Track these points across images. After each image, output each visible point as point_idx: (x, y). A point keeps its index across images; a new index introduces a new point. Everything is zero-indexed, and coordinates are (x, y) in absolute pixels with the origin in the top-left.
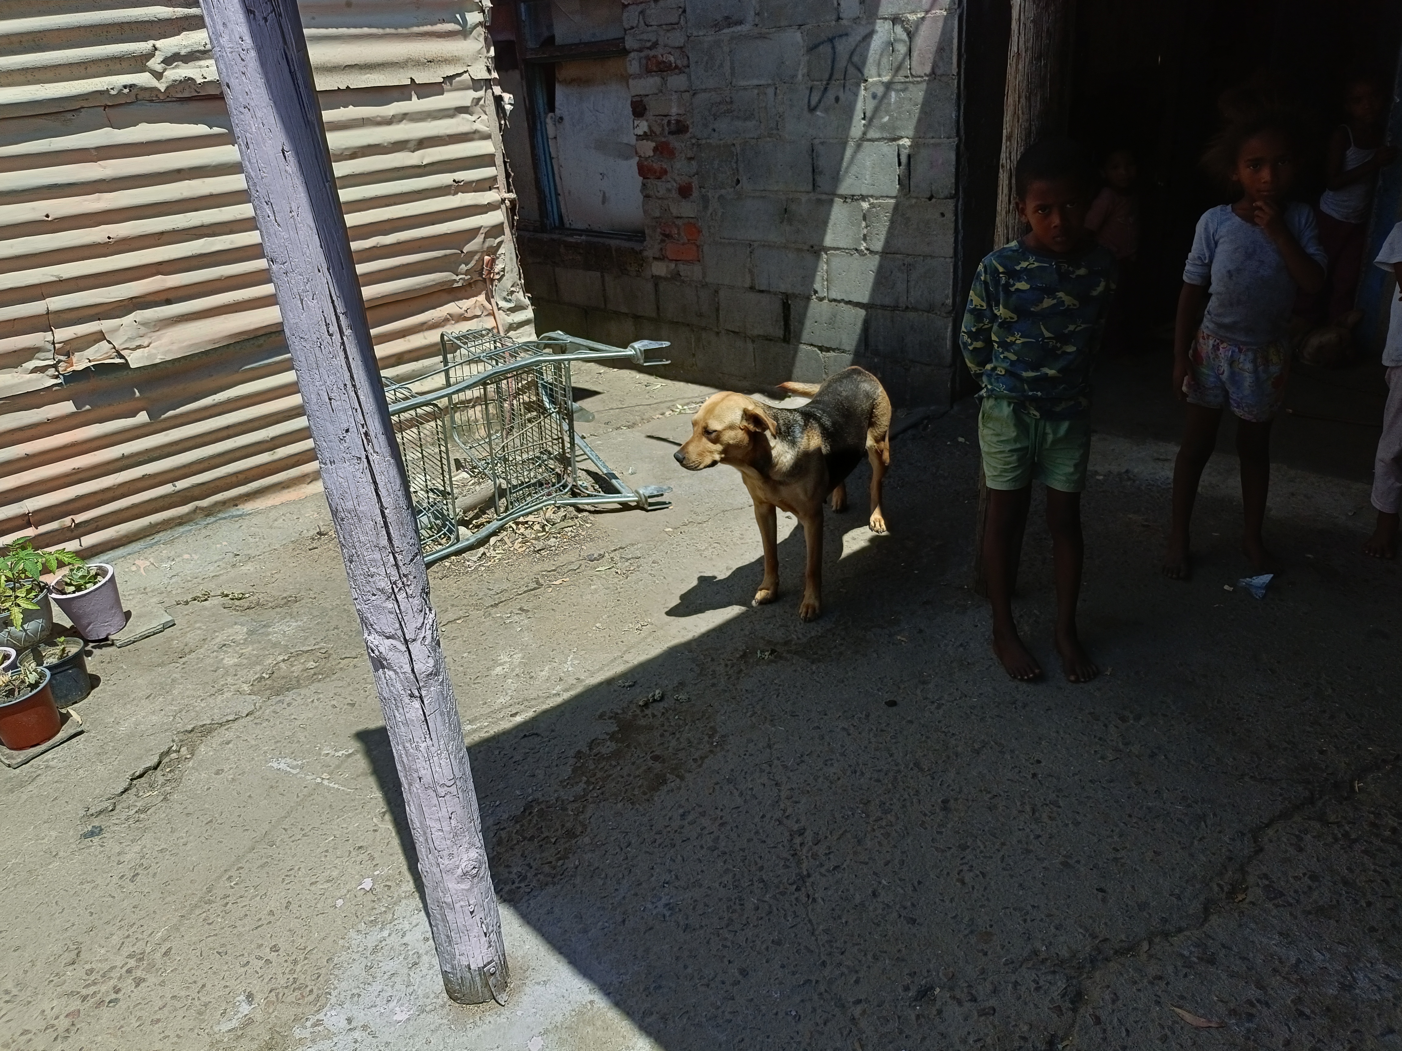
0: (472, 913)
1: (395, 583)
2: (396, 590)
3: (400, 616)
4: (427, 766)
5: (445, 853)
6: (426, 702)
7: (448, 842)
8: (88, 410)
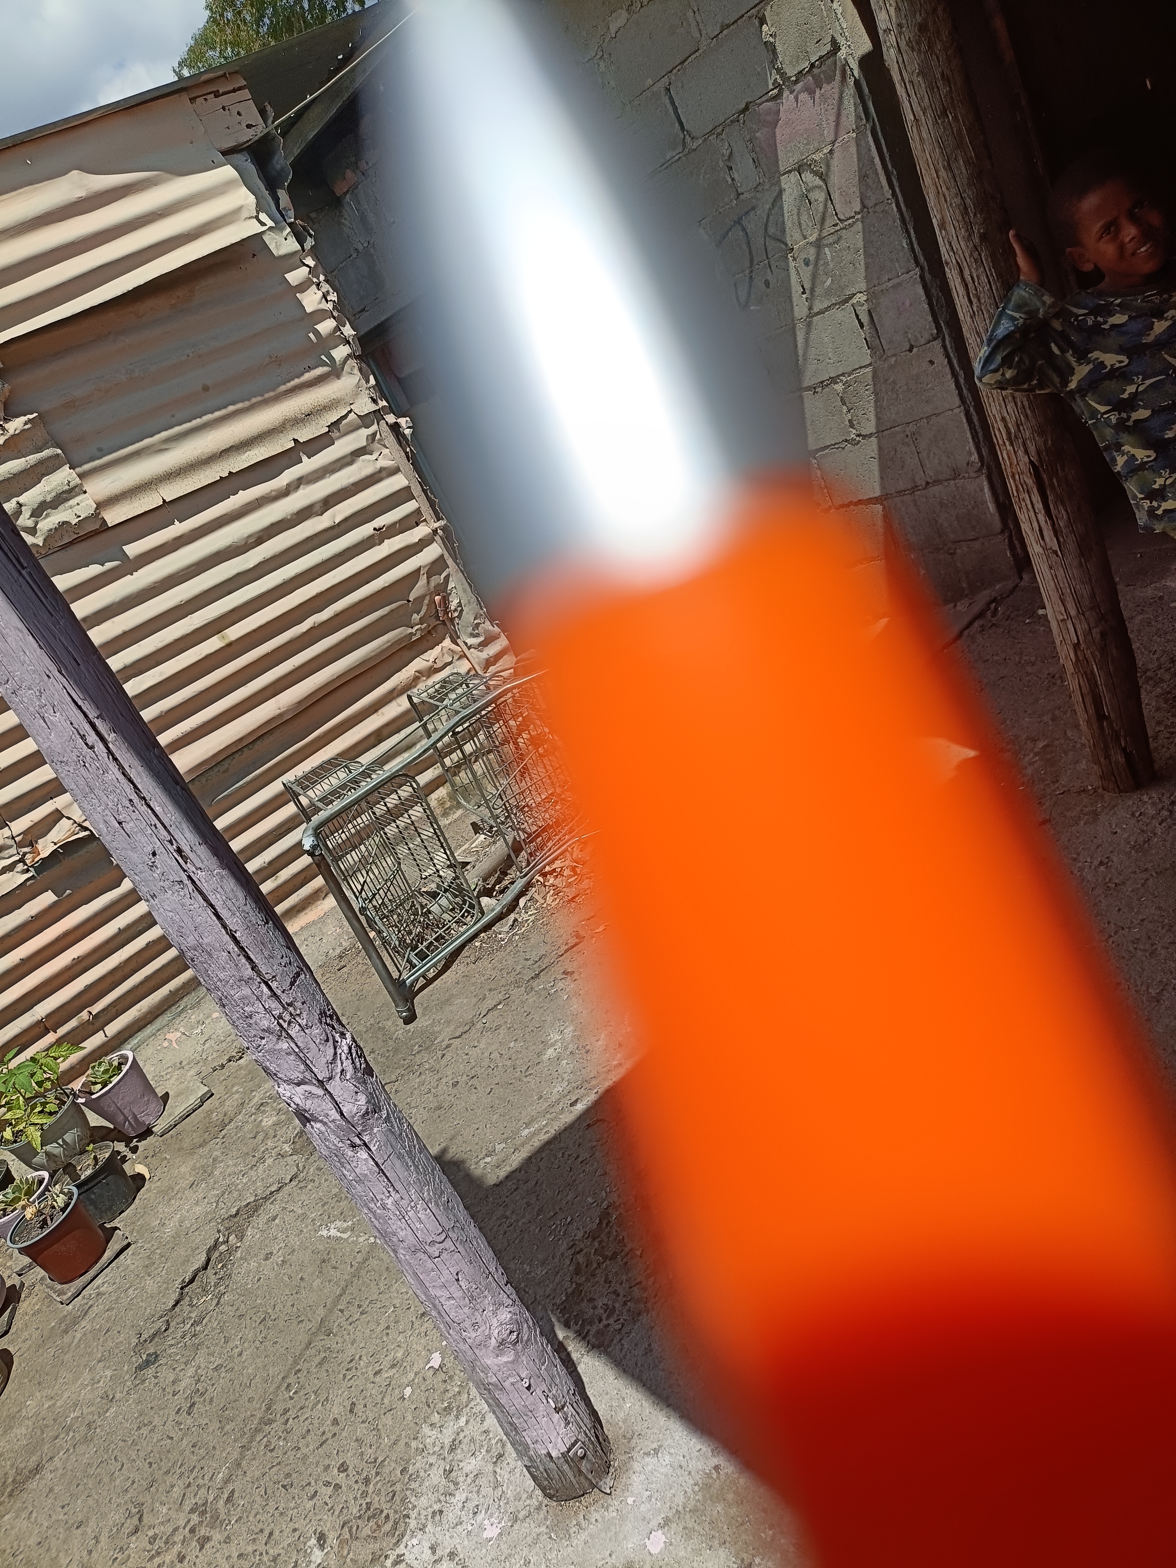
0: (528, 1388)
1: (280, 1017)
2: (285, 1025)
3: (301, 1055)
4: (404, 1225)
5: (467, 1324)
6: (373, 1149)
7: (466, 1310)
8: (69, 895)
